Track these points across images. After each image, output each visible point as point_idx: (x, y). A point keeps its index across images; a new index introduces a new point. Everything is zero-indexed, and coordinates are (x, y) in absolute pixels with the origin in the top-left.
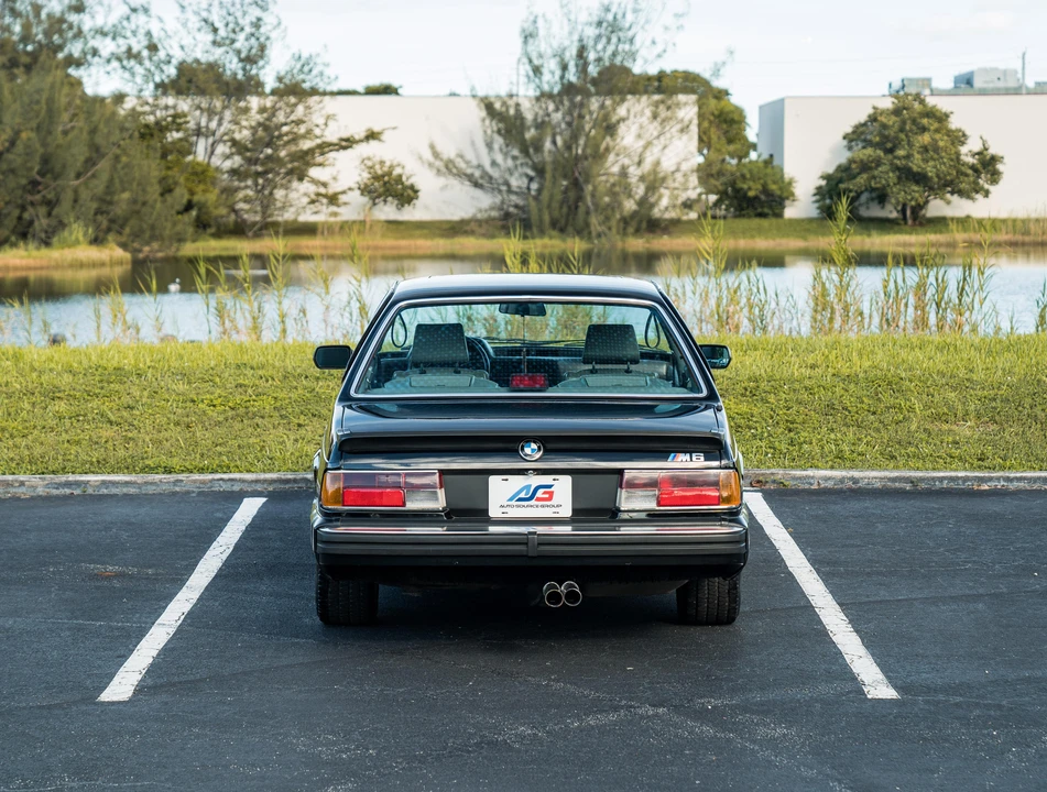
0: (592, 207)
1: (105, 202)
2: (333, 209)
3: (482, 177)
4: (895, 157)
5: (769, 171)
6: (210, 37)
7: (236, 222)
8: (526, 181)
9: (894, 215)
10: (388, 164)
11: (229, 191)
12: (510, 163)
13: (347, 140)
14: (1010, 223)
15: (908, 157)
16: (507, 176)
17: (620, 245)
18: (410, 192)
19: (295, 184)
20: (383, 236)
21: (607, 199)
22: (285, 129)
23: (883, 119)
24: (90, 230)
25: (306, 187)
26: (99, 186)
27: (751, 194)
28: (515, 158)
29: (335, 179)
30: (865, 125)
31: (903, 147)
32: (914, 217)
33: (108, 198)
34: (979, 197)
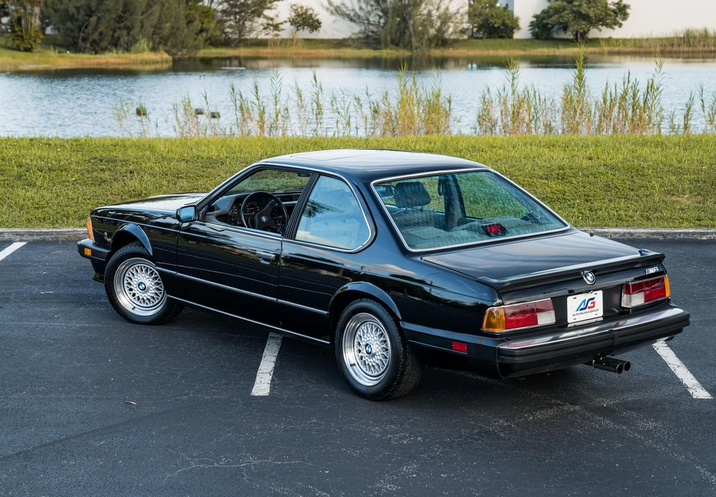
0: (413, 33)
1: (157, 28)
2: (277, 32)
3: (354, 16)
4: (573, 6)
5: (506, 13)
7: (225, 38)
8: (378, 18)
9: (572, 37)
10: (305, 8)
11: (221, 22)
12: (369, 8)
14: (633, 42)
15: (580, 6)
16: (368, 15)
17: (427, 53)
18: (316, 23)
19: (256, 19)
20: (303, 47)
21: (420, 28)
24: (151, 44)
25: (262, 20)
26: (154, 19)
27: (496, 26)
28: (372, 6)
29: (277, 16)
32: (581, 38)
33: (159, 26)
34: (616, 27)
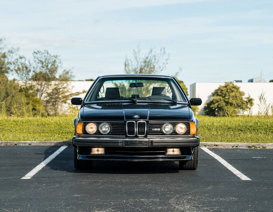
6: (41, 65)
11: (46, 106)
13: (78, 93)
19: (64, 104)
22: (61, 90)
23: (222, 89)
30: (217, 90)
31: (227, 96)
33: (10, 107)
34: (248, 109)
